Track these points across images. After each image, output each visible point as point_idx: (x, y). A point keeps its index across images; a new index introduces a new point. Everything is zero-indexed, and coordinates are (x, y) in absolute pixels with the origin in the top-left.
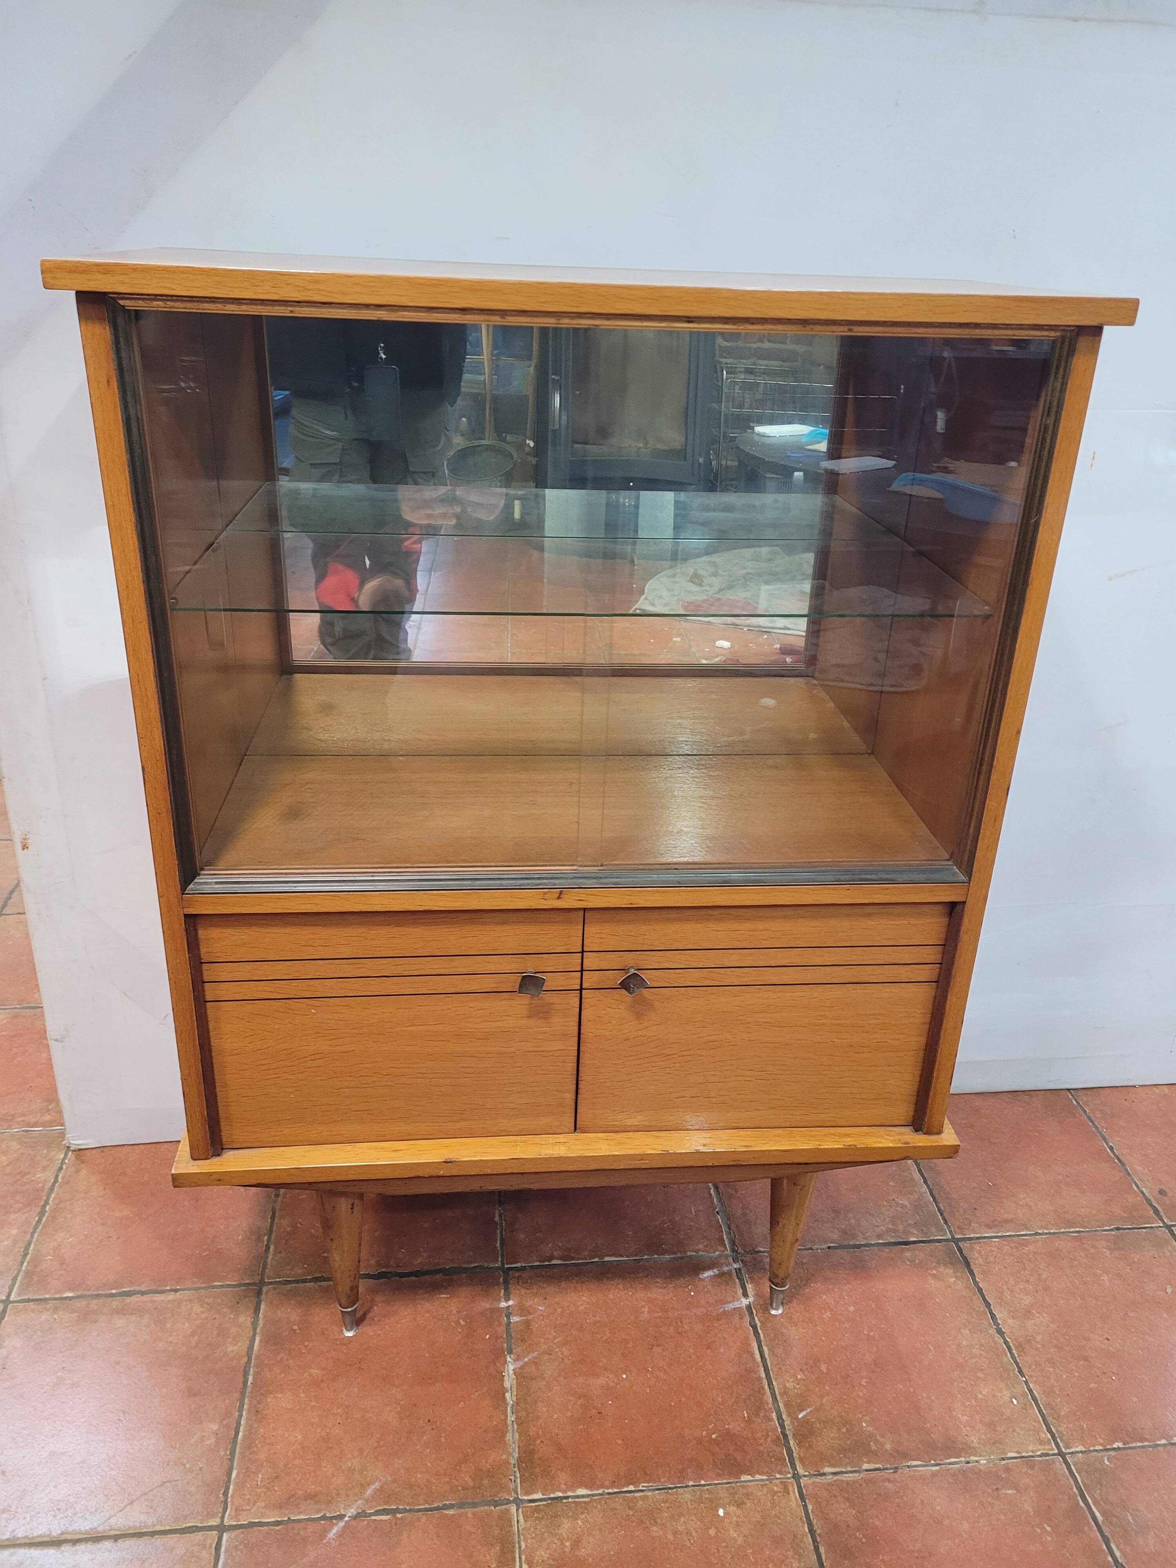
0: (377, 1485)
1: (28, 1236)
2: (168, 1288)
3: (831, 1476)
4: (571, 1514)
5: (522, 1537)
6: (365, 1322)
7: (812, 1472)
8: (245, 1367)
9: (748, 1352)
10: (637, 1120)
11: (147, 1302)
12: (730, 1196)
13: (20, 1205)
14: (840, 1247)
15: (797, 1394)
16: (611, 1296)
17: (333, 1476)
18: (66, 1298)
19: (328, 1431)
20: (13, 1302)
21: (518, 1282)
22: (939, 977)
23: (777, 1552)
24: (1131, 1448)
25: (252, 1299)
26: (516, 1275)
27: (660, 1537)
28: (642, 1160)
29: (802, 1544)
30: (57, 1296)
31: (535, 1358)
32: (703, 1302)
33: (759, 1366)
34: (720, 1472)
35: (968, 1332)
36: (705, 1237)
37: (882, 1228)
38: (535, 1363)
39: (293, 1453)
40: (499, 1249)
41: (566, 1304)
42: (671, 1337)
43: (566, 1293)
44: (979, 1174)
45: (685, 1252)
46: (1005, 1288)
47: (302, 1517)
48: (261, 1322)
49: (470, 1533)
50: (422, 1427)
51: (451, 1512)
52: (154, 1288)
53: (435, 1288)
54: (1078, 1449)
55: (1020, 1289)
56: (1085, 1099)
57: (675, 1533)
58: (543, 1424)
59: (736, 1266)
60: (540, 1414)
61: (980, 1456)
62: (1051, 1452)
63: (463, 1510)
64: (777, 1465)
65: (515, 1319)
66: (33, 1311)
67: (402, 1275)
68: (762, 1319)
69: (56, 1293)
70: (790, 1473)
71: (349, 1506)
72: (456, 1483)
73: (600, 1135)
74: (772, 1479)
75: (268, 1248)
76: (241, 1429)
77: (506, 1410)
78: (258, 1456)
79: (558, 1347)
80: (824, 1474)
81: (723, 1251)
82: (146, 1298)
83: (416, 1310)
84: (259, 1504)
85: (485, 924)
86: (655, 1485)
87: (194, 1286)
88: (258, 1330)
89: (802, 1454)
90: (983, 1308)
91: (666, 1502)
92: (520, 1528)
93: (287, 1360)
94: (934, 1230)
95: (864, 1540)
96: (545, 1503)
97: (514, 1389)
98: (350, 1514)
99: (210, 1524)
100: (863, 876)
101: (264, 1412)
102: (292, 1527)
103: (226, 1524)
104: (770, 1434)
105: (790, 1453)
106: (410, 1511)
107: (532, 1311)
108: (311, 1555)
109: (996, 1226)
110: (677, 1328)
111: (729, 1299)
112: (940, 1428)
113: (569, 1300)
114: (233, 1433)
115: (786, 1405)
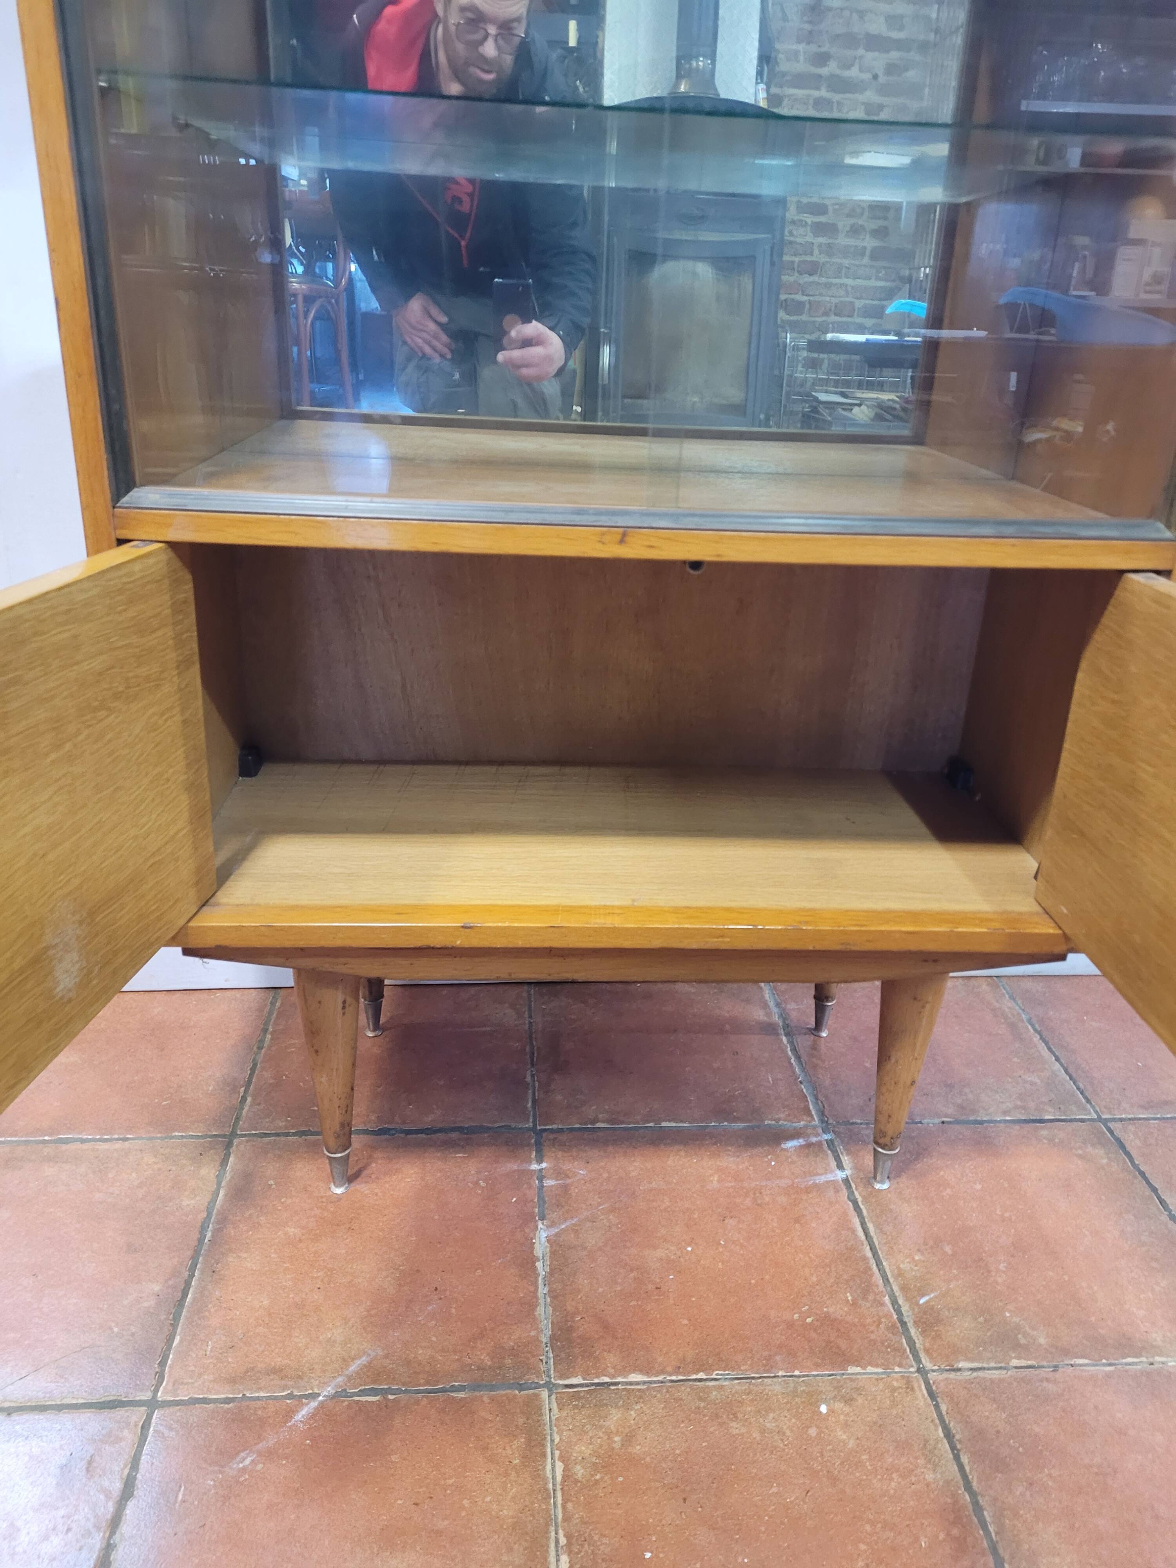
0: (364, 1360)
2: (116, 1136)
3: (970, 1372)
4: (621, 1403)
5: (555, 1429)
6: (359, 1179)
7: (943, 1366)
8: (203, 1223)
9: (849, 1229)
11: (87, 1150)
12: (815, 1067)
14: (957, 1122)
15: (915, 1277)
16: (669, 1162)
17: (307, 1348)
19: (304, 1296)
21: (553, 1144)
23: (904, 1460)
25: (219, 1151)
26: (552, 1136)
27: (742, 1435)
29: (936, 1452)
31: (575, 1225)
32: (786, 1172)
33: (863, 1245)
34: (819, 1361)
35: (1132, 1218)
36: (788, 1106)
38: (575, 1230)
39: (257, 1319)
40: (530, 1109)
41: (614, 1169)
42: (748, 1208)
43: (615, 1157)
45: (763, 1121)
47: (262, 1394)
48: (228, 1176)
49: (486, 1421)
50: (427, 1296)
51: (461, 1395)
52: (98, 1136)
53: (449, 1145)
57: (763, 1431)
58: (584, 1298)
59: (827, 1137)
60: (581, 1287)
61: (1168, 1356)
63: (477, 1394)
64: (895, 1357)
65: (548, 1183)
67: (408, 1132)
68: (864, 1193)
70: (912, 1366)
71: (324, 1383)
72: (469, 1361)
74: (890, 1373)
75: (244, 1099)
76: (191, 1290)
77: (537, 1280)
78: (210, 1322)
79: (603, 1214)
80: (959, 1370)
81: (810, 1122)
82: (86, 1146)
83: (423, 1169)
84: (204, 1377)
86: (733, 1374)
87: (148, 1135)
88: (223, 1184)
90: (1148, 1192)
91: (748, 1394)
92: (553, 1418)
93: (258, 1217)
94: (1074, 1108)
95: (1021, 1450)
96: (586, 1389)
97: (547, 1258)
98: (325, 1393)
99: (138, 1398)
101: (222, 1272)
102: (248, 1406)
103: (160, 1399)
104: (883, 1320)
105: (911, 1343)
106: (406, 1391)
107: (570, 1175)
108: (271, 1440)
109: (1152, 1107)
110: (755, 1199)
111: (820, 1171)
112: (1109, 1323)
113: (618, 1164)
114: (181, 1295)
115: (902, 1289)
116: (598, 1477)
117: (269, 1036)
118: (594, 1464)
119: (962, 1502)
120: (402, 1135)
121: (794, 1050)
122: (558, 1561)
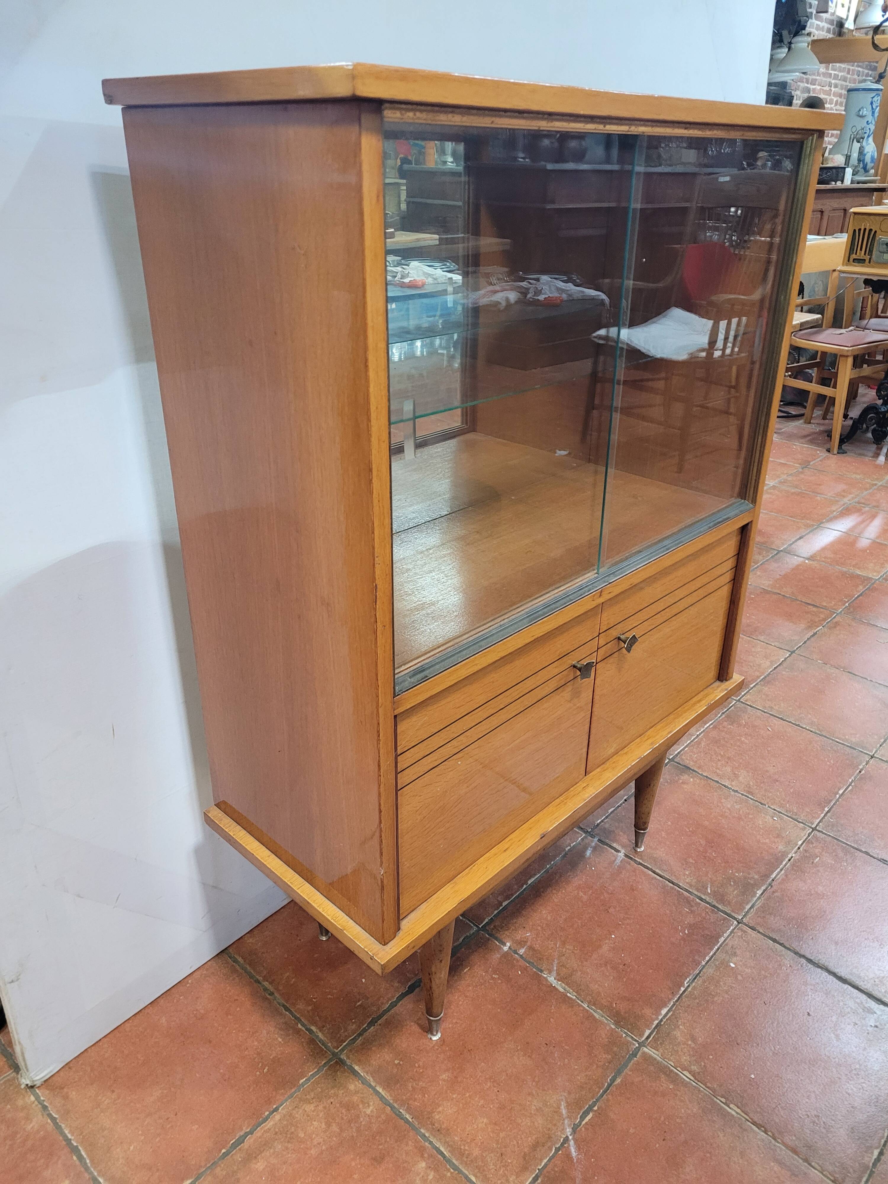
0: (563, 1104)
1: (87, 1176)
2: (267, 1113)
3: (752, 909)
4: (672, 1027)
5: (666, 1060)
7: (743, 914)
8: (395, 1113)
11: (263, 1134)
15: (695, 882)
16: (556, 900)
17: (534, 1123)
19: (497, 1101)
21: (498, 930)
23: (773, 962)
24: (832, 807)
25: (342, 1069)
26: (492, 926)
27: (723, 1000)
29: (778, 950)
31: (558, 963)
32: (602, 869)
33: (665, 882)
34: (709, 947)
35: (724, 800)
38: (561, 966)
39: (493, 1132)
40: (464, 920)
41: (538, 922)
42: (610, 898)
43: (532, 916)
45: (565, 849)
46: (714, 769)
47: (545, 1161)
48: (369, 1078)
49: (641, 1081)
50: (547, 1051)
51: (618, 1081)
52: (254, 1122)
54: (816, 822)
55: (721, 766)
57: (726, 992)
58: (605, 995)
59: (596, 839)
60: (597, 990)
61: (791, 853)
62: (810, 831)
63: (623, 1074)
64: (727, 923)
65: (522, 951)
68: (640, 857)
70: (735, 922)
71: (563, 1130)
72: (602, 1063)
74: (732, 931)
75: (309, 1030)
76: (442, 1149)
77: (579, 1003)
78: (474, 1155)
79: (563, 948)
80: (749, 911)
81: (581, 836)
82: (258, 1134)
83: (460, 991)
86: (691, 978)
87: (286, 1096)
88: (373, 1084)
89: (729, 909)
90: (717, 785)
91: (705, 982)
92: (660, 1056)
93: (417, 1085)
96: (655, 1033)
97: (568, 989)
98: (569, 1134)
101: (443, 1127)
102: (547, 1172)
104: (707, 911)
105: (726, 913)
106: (597, 1100)
107: (525, 940)
108: (578, 1175)
110: (607, 892)
111: (612, 859)
112: (764, 853)
113: (538, 918)
114: (440, 1157)
115: (698, 891)
116: (703, 1064)
117: (266, 984)
118: (696, 1060)
122: (731, 1109)
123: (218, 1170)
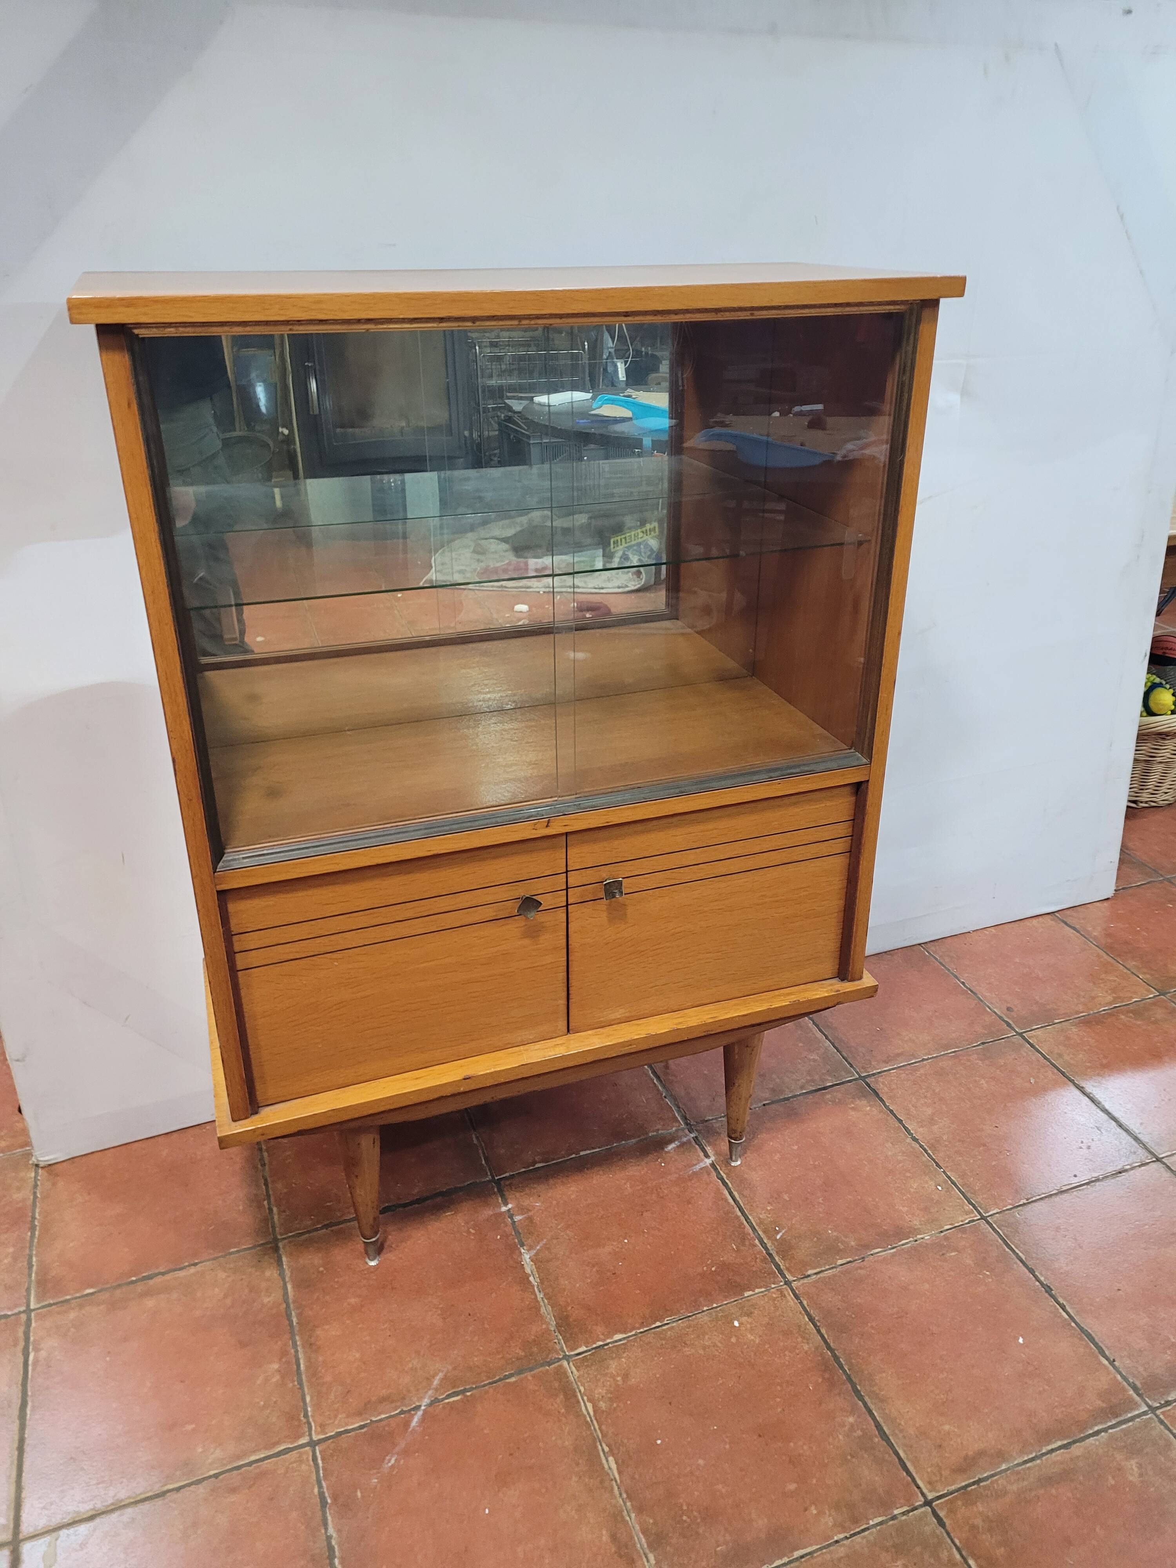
0: (441, 1375)
1: (27, 1251)
2: (187, 1264)
3: (815, 1276)
4: (614, 1355)
5: (579, 1384)
6: (384, 1251)
7: (799, 1276)
8: (286, 1312)
9: (722, 1199)
10: (619, 1014)
11: (171, 1280)
13: (6, 1226)
14: (773, 1102)
15: (770, 1221)
16: (594, 1182)
17: (399, 1378)
18: (87, 1295)
19: (382, 1344)
20: (34, 1310)
21: (511, 1189)
22: (851, 847)
23: (789, 1341)
24: (1032, 1202)
25: (271, 1255)
26: (508, 1183)
27: (693, 1354)
28: (631, 1045)
29: (807, 1331)
30: (78, 1295)
31: (546, 1244)
32: (673, 1169)
33: (734, 1208)
34: (726, 1294)
35: (890, 1145)
36: (660, 1118)
37: (802, 1080)
38: (547, 1247)
39: (357, 1369)
40: (485, 1165)
41: (559, 1196)
42: (655, 1202)
43: (556, 1188)
44: (868, 1023)
45: (647, 1134)
46: (910, 1106)
47: (383, 1416)
48: (288, 1273)
49: (535, 1391)
50: (465, 1321)
51: (513, 1379)
52: (172, 1266)
53: (439, 1209)
54: (995, 1212)
55: (922, 1104)
56: (933, 948)
57: (704, 1348)
58: (569, 1294)
59: (692, 1135)
60: (564, 1286)
61: (924, 1234)
62: (975, 1218)
63: (522, 1376)
64: (770, 1279)
65: (517, 1218)
66: (59, 1313)
67: (405, 1205)
68: (726, 1171)
69: (77, 1291)
70: (782, 1281)
71: (421, 1397)
72: (510, 1357)
73: (590, 1032)
74: (770, 1289)
75: (270, 1210)
76: (302, 1361)
77: (534, 1290)
78: (325, 1380)
79: (562, 1231)
80: (809, 1276)
81: (679, 1126)
82: (168, 1277)
83: (427, 1231)
84: (340, 1416)
85: (484, 859)
86: (677, 1317)
87: (211, 1257)
88: (287, 1279)
89: (787, 1265)
90: (897, 1124)
91: (689, 1328)
92: (576, 1377)
93: (323, 1297)
94: (843, 1073)
95: (853, 1316)
96: (590, 1353)
97: (535, 1273)
98: (424, 1404)
99: (300, 1443)
100: (789, 771)
101: (317, 1343)
102: (377, 1427)
103: (316, 1439)
104: (758, 1256)
105: (777, 1266)
106: (476, 1388)
107: (530, 1209)
108: (402, 1444)
109: (890, 1061)
110: (658, 1194)
111: (695, 1162)
112: (889, 1221)
113: (560, 1192)
114: (295, 1367)
115: (764, 1232)
116: (615, 1405)
117: (265, 1154)
118: (610, 1398)
119: (827, 1357)
120: (401, 1209)
121: (654, 1073)
122: (607, 1461)
123: (118, 1292)
